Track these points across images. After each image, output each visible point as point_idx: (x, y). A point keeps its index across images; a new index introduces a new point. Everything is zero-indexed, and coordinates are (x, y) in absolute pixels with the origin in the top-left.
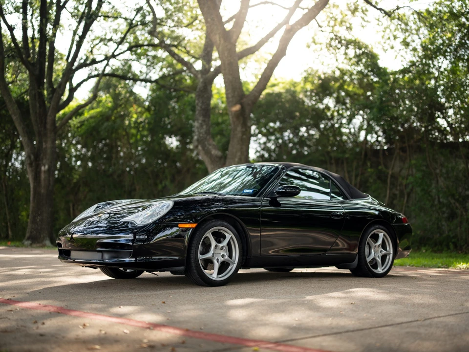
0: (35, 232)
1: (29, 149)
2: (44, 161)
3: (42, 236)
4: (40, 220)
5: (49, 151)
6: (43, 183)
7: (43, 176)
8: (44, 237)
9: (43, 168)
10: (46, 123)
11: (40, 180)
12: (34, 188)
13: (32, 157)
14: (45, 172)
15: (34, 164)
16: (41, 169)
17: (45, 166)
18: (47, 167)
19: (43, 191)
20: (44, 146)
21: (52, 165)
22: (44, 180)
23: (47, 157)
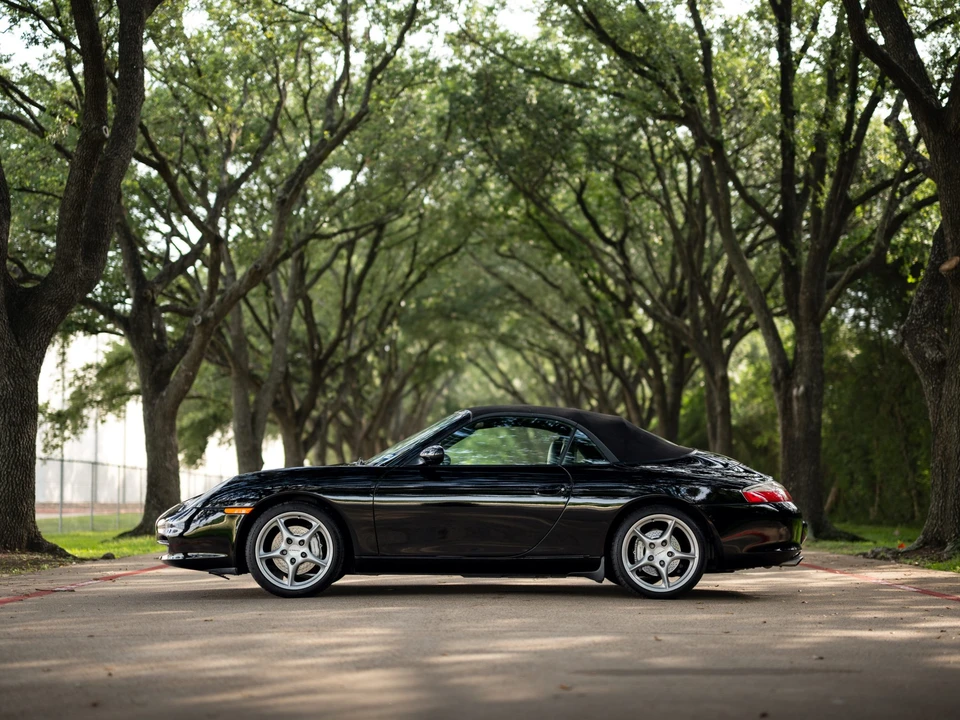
1: (775, 357)
2: (799, 378)
5: (806, 358)
6: (797, 421)
7: (795, 406)
9: (795, 392)
10: (796, 308)
11: (791, 414)
12: (782, 430)
13: (780, 371)
14: (797, 398)
15: (782, 385)
16: (792, 394)
17: (799, 387)
18: (802, 388)
19: (797, 434)
20: (799, 350)
21: (814, 385)
22: (799, 414)
23: (804, 370)
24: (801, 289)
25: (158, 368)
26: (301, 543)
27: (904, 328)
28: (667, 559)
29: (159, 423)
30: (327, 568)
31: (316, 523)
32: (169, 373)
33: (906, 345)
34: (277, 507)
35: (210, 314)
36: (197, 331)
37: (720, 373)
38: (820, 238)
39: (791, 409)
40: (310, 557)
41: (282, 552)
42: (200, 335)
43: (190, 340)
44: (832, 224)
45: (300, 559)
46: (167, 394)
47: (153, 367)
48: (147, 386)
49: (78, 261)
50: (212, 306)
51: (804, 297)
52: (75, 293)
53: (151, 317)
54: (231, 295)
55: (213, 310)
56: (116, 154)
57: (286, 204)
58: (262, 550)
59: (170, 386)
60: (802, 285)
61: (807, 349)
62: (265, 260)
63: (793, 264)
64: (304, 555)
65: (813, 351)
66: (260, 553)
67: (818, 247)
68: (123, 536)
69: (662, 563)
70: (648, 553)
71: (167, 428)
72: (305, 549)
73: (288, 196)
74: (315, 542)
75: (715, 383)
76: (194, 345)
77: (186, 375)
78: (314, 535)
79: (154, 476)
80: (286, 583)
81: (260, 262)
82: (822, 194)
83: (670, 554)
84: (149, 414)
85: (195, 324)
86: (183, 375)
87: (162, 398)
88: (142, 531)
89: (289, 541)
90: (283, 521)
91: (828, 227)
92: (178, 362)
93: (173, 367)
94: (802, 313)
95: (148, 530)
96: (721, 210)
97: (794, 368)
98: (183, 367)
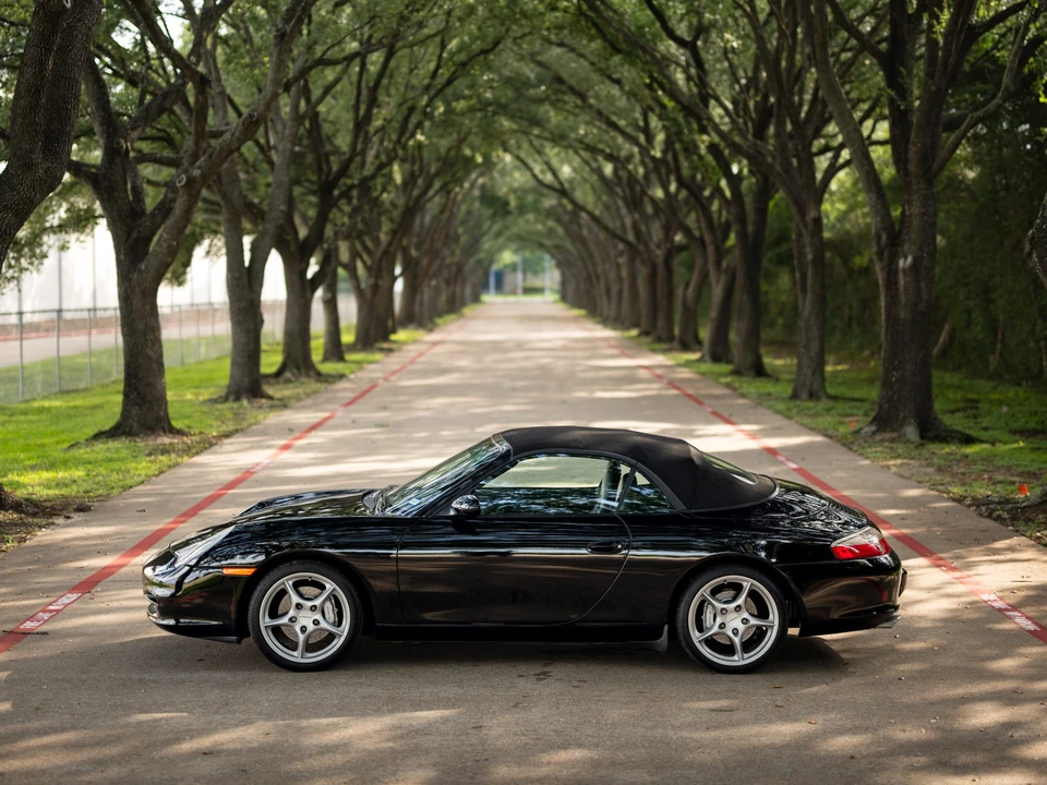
0: (886, 405)
1: (878, 219)
2: (906, 246)
3: (901, 415)
4: (897, 379)
5: (916, 222)
6: (902, 298)
7: (902, 280)
8: (905, 418)
9: (901, 263)
10: (906, 161)
11: (897, 290)
12: (886, 307)
13: (884, 237)
14: (904, 270)
15: (886, 254)
16: (897, 266)
17: (906, 258)
18: (910, 259)
19: (903, 314)
20: (908, 213)
21: (925, 255)
22: (906, 289)
23: (913, 236)
24: (912, 139)
25: (134, 235)
26: (313, 608)
27: (1033, 233)
28: (741, 627)
29: (137, 302)
30: (343, 639)
31: (330, 586)
32: (149, 240)
33: (1034, 255)
34: (283, 568)
35: (196, 173)
36: (181, 193)
37: (812, 214)
38: (936, 78)
39: (897, 283)
40: (323, 624)
41: (291, 620)
42: (185, 198)
43: (174, 200)
44: (951, 60)
45: (311, 627)
46: (146, 267)
47: (129, 234)
48: (122, 257)
49: (37, 157)
50: (198, 163)
51: (915, 149)
52: (35, 196)
53: (125, 171)
54: (221, 149)
55: (199, 167)
56: (79, 20)
57: (286, 39)
58: (267, 616)
59: (149, 256)
60: (913, 135)
61: (917, 211)
62: (262, 108)
63: (902, 107)
64: (316, 622)
65: (924, 214)
66: (265, 621)
67: (933, 88)
68: (98, 436)
69: (735, 631)
70: (719, 620)
71: (148, 308)
72: (318, 617)
73: (288, 30)
74: (329, 607)
75: (805, 225)
76: (178, 208)
77: (169, 246)
78: (328, 598)
79: (133, 366)
80: (296, 656)
81: (254, 110)
82: (939, 23)
83: (745, 621)
84: (126, 291)
85: (178, 185)
86: (165, 245)
87: (140, 271)
88: (120, 431)
89: (299, 606)
90: (291, 583)
91: (945, 63)
92: (158, 228)
93: (154, 234)
94: (912, 167)
95: (127, 429)
96: (816, 36)
97: (900, 233)
98: (166, 236)
